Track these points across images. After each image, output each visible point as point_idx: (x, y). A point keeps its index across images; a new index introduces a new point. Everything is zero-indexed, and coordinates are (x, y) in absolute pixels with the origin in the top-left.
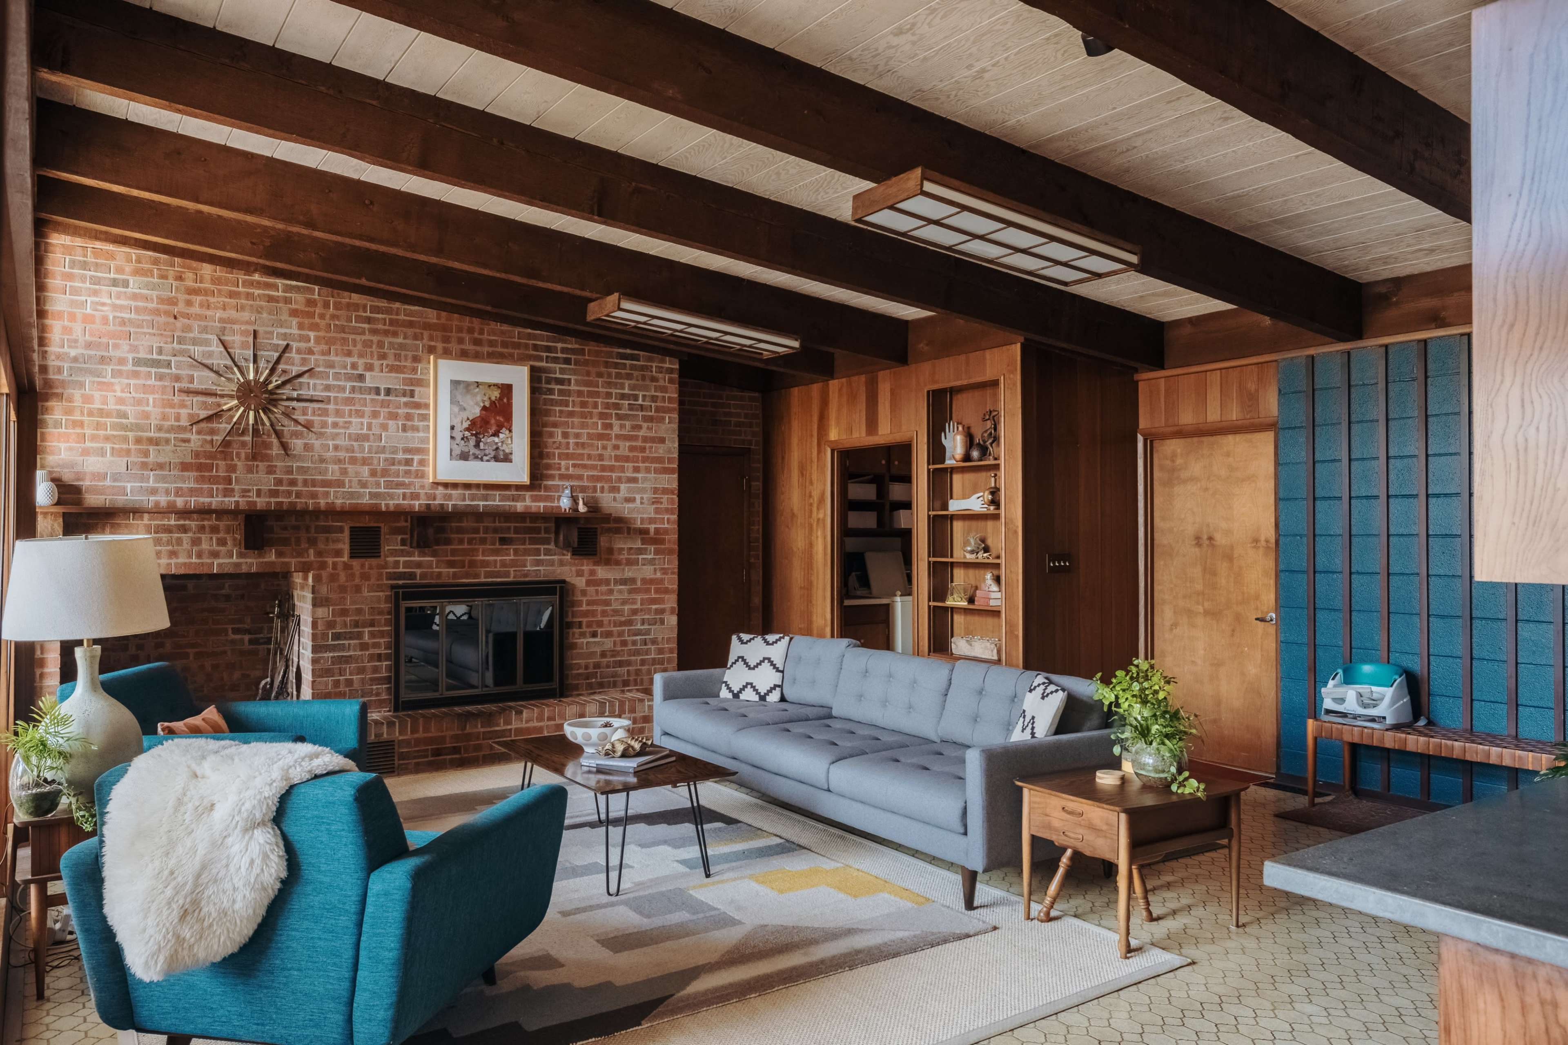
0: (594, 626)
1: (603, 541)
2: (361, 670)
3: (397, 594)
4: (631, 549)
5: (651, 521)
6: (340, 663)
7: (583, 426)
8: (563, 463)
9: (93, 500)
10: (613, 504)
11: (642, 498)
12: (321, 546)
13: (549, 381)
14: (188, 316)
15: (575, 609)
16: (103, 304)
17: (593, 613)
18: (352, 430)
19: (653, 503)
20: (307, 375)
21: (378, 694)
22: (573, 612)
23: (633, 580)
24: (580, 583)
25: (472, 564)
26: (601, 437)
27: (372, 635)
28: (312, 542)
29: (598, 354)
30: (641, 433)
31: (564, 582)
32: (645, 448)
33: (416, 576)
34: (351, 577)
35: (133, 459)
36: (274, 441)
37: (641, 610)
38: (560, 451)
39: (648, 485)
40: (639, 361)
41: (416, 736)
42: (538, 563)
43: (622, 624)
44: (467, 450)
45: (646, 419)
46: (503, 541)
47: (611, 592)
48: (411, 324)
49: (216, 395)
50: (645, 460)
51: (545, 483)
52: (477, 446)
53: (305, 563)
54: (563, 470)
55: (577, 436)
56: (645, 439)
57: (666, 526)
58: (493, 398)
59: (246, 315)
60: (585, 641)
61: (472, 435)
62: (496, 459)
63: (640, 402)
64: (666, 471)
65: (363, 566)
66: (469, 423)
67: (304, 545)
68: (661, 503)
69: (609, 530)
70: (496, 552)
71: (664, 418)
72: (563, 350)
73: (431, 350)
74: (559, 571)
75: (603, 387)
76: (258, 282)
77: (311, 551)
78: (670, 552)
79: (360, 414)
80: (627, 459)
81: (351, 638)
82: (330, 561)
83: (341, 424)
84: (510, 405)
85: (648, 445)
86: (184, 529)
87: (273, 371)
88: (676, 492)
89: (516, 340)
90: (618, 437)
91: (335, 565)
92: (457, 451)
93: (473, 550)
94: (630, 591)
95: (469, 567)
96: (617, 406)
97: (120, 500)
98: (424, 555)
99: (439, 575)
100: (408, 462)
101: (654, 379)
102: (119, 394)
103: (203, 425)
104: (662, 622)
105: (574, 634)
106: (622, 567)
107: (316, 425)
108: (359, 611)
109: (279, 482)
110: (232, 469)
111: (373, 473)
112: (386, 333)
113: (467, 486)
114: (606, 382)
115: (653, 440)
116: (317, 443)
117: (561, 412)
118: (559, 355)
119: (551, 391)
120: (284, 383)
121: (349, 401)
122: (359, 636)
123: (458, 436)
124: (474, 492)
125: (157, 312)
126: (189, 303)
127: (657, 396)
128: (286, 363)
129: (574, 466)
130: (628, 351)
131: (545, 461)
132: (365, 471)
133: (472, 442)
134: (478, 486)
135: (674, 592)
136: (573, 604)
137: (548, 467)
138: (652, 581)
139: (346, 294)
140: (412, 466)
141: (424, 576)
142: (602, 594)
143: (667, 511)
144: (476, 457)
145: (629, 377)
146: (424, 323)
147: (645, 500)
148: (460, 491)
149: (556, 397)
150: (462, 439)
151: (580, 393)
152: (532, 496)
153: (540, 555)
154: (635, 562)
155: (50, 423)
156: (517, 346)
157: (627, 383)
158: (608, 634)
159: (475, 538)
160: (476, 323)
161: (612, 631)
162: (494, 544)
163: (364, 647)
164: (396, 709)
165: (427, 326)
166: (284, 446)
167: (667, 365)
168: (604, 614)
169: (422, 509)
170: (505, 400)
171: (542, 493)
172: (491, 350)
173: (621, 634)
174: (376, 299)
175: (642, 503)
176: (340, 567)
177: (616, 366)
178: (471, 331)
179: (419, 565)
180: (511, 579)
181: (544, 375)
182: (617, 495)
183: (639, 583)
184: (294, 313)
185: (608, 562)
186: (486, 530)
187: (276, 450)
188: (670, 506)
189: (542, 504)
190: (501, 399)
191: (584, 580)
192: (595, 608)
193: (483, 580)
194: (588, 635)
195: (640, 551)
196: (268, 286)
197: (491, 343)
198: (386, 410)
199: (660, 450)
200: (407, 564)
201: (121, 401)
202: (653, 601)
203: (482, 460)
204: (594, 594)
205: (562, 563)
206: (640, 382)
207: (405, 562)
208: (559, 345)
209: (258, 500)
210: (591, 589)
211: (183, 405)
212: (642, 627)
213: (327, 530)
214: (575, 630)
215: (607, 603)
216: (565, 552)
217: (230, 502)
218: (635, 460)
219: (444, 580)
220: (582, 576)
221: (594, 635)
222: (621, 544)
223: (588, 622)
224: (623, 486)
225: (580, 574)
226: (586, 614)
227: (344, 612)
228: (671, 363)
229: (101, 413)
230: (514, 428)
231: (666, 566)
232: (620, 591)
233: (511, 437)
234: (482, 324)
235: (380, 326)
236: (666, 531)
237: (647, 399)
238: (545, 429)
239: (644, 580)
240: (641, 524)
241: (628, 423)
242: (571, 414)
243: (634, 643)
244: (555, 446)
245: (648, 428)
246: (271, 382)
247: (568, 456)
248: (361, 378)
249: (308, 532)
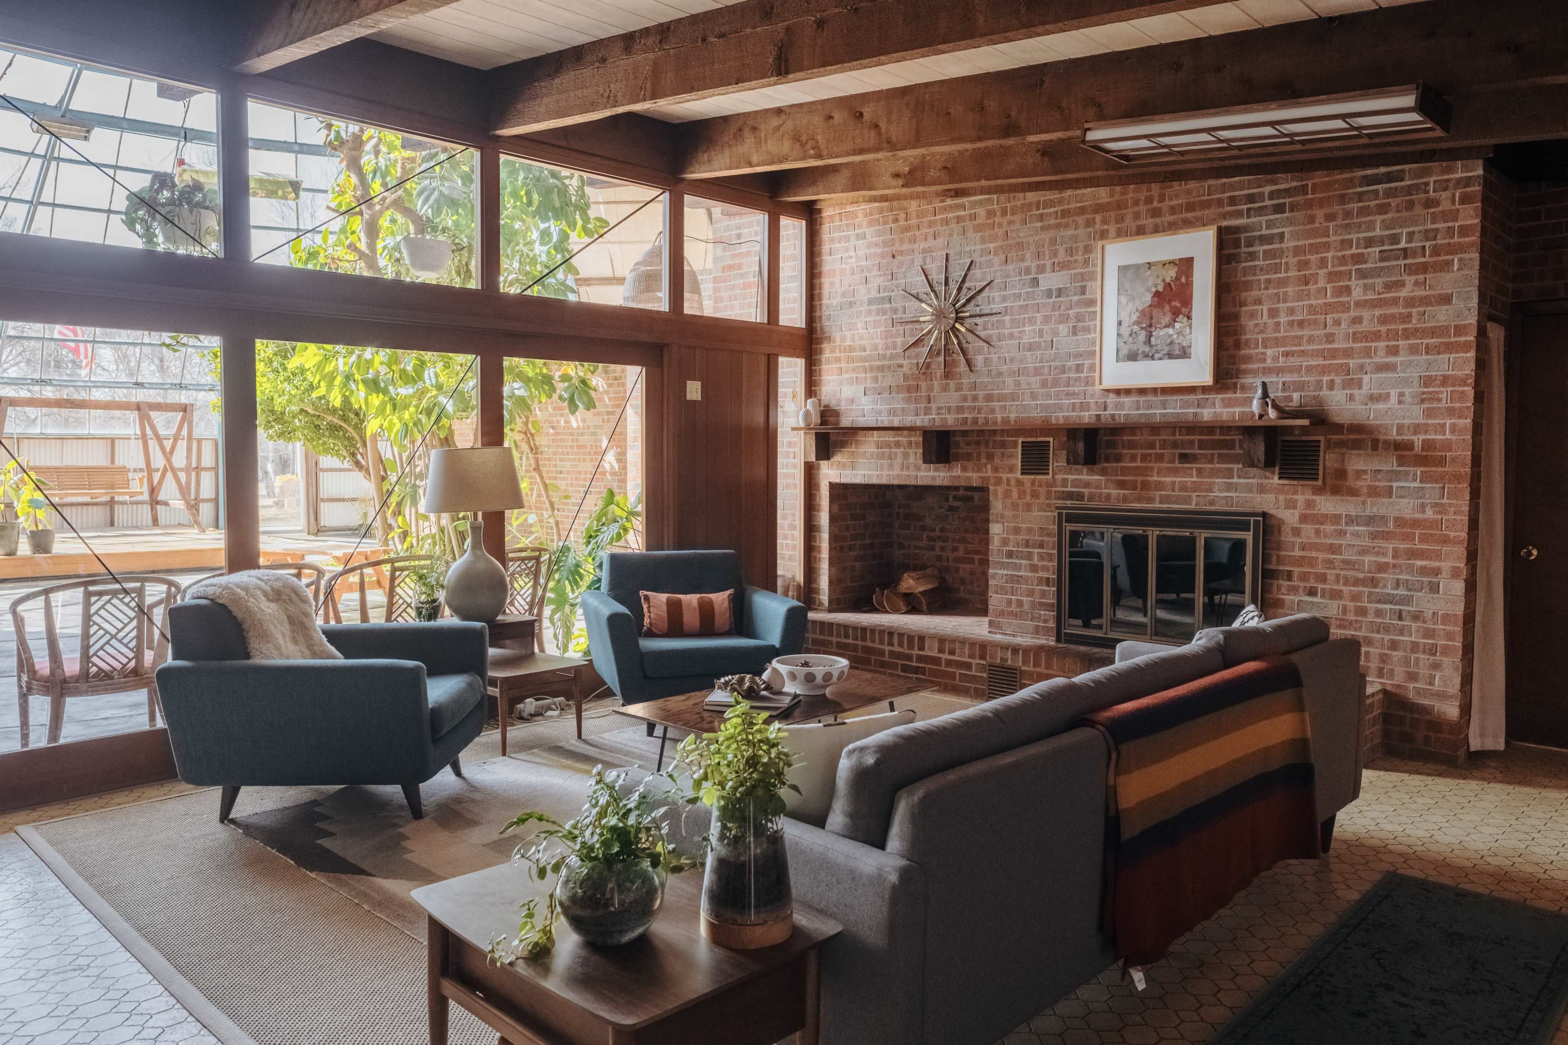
0: (1312, 581)
1: (1328, 460)
2: (1031, 593)
3: (1060, 514)
4: (1379, 471)
5: (1417, 429)
6: (1012, 582)
7: (1300, 297)
8: (1269, 352)
9: (845, 422)
10: (1352, 406)
11: (1401, 394)
12: (997, 461)
13: (1250, 244)
14: (902, 253)
15: (1283, 553)
16: (851, 257)
17: (1312, 562)
18: (1025, 340)
19: (1423, 401)
20: (986, 290)
21: (1045, 621)
22: (1278, 557)
23: (1384, 519)
24: (1290, 517)
25: (1145, 486)
26: (1329, 308)
27: (1041, 557)
28: (990, 457)
29: (1327, 186)
30: (1404, 293)
31: (1264, 515)
32: (1410, 316)
33: (1083, 497)
34: (1022, 494)
35: (869, 384)
36: (962, 358)
37: (1394, 566)
38: (1265, 336)
39: (1414, 373)
40: (1402, 180)
41: (1038, 670)
42: (1230, 487)
43: (1357, 582)
44: (1135, 348)
45: (1411, 270)
46: (1184, 458)
47: (1341, 533)
48: (1082, 211)
49: (918, 321)
50: (1407, 335)
51: (1243, 381)
52: (1148, 341)
53: (984, 478)
54: (1269, 361)
55: (1292, 311)
56: (1410, 302)
57: (1448, 436)
58: (1168, 280)
59: (941, 241)
60: (1297, 599)
61: (1142, 328)
62: (1170, 356)
63: (1403, 244)
64: (1449, 348)
65: (1033, 483)
66: (1137, 314)
67: (984, 460)
68: (1439, 400)
69: (1342, 444)
70: (1175, 472)
71: (1449, 263)
72: (1272, 196)
73: (1103, 235)
74: (1259, 499)
75: (1336, 234)
76: (950, 206)
77: (989, 466)
78: (1457, 478)
79: (1032, 321)
80: (1376, 336)
81: (1021, 558)
82: (1004, 476)
83: (1016, 335)
84: (1189, 284)
85: (1414, 311)
86: (898, 444)
87: (960, 289)
88: (1471, 381)
89: (1206, 198)
90: (1358, 304)
91: (1008, 480)
92: (1124, 351)
93: (1146, 469)
94: (1374, 536)
95: (1142, 489)
96: (1359, 259)
97: (862, 422)
98: (1093, 472)
99: (1108, 496)
100: (1079, 368)
101: (1429, 203)
102: (860, 331)
103: (911, 350)
104: (1434, 588)
105: (1279, 588)
106: (1360, 499)
107: (995, 338)
108: (1030, 530)
109: (965, 399)
110: (930, 388)
111: (1044, 384)
112: (1058, 226)
113: (1142, 391)
114: (1341, 226)
115: (1424, 301)
116: (995, 357)
117: (1268, 281)
118: (1268, 203)
119: (1252, 256)
120: (969, 301)
121: (1024, 308)
122: (1029, 556)
123: (1125, 331)
124: (1150, 398)
125: (882, 256)
126: (902, 241)
127: (1437, 230)
128: (971, 281)
129: (1287, 354)
130: (1383, 170)
131: (1242, 352)
132: (1036, 381)
133: (1142, 336)
134: (1154, 391)
135: (1460, 542)
136: (1279, 546)
137: (1248, 359)
138: (1415, 523)
139: (1021, 195)
140: (1082, 372)
141: (1091, 498)
142: (1325, 536)
143: (1451, 412)
144: (1146, 356)
145: (1383, 209)
146: (1097, 205)
147: (1408, 398)
148: (1133, 398)
149: (1261, 263)
150: (1131, 335)
151: (1297, 251)
152: (1222, 399)
153: (1232, 477)
154: (1389, 492)
155: (823, 360)
156: (1206, 205)
157: (1378, 219)
158: (1335, 595)
159: (1150, 455)
160: (1155, 188)
161: (1341, 591)
162: (1173, 462)
163: (1034, 568)
164: (1058, 640)
165: (1099, 208)
166: (969, 363)
167: (1459, 175)
168: (1330, 563)
169: (1093, 420)
170: (1183, 280)
171: (1238, 395)
172: (1172, 218)
173: (1355, 597)
174: (1047, 193)
175: (1400, 402)
176: (1013, 483)
177: (1361, 197)
178: (1149, 200)
179: (1087, 485)
180: (1192, 506)
181: (1243, 236)
182: (1356, 392)
183: (1391, 525)
184: (978, 228)
185: (1336, 490)
186: (1164, 444)
187: (963, 367)
188: (1457, 405)
189: (1238, 410)
190: (1177, 279)
191: (1297, 514)
192: (1314, 554)
193: (1157, 505)
194: (1301, 591)
195: (1394, 475)
196: (957, 207)
197: (1173, 210)
198: (1057, 313)
199: (1442, 315)
200: (1075, 483)
201: (861, 338)
202: (1414, 554)
203: (1153, 358)
204: (1313, 535)
205: (1262, 489)
206: (1405, 214)
207: (1073, 480)
208: (1267, 189)
209: (948, 416)
210: (1308, 529)
211: (898, 335)
212: (1395, 592)
213: (1003, 445)
214: (1281, 582)
215: (1333, 549)
216: (1268, 474)
217: (922, 421)
218: (1393, 335)
219: (1114, 503)
220: (1295, 507)
221: (1312, 592)
222: (1357, 463)
223: (1301, 573)
224: (1366, 379)
225: (1291, 505)
226: (1300, 562)
227: (1017, 531)
228: (1465, 168)
229: (851, 349)
230: (1195, 314)
231: (1445, 501)
232: (1357, 534)
233: (1190, 326)
234: (1162, 188)
235: (1052, 221)
236: (1447, 446)
237: (1416, 236)
238: (1244, 309)
239: (1400, 522)
240: (1398, 434)
241: (1379, 282)
242: (1283, 282)
243: (1379, 613)
244: (1257, 330)
245: (1416, 284)
246: (958, 301)
247: (1277, 342)
248: (1035, 282)
249: (987, 447)
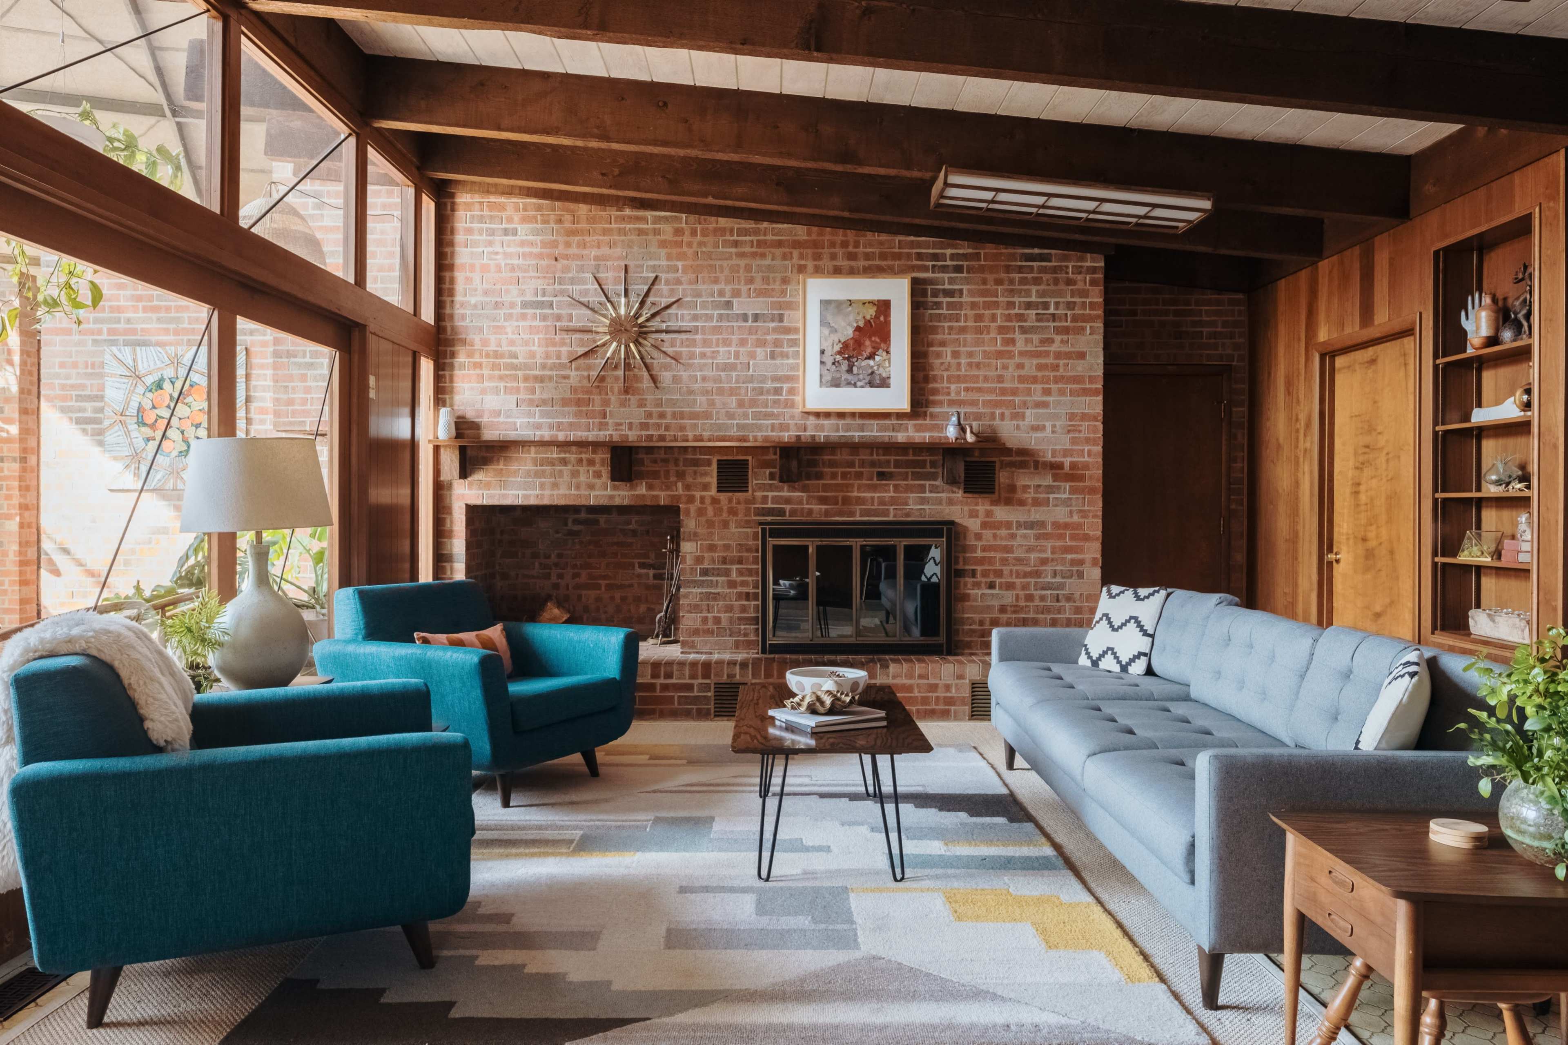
0: (991, 576)
1: (1003, 477)
2: (729, 609)
3: (763, 530)
4: (1039, 486)
5: (1066, 453)
6: (708, 599)
7: (978, 343)
8: (953, 387)
9: (489, 435)
10: (1016, 433)
11: (1054, 426)
12: (689, 479)
13: (935, 294)
14: (567, 257)
15: (968, 555)
16: (497, 253)
17: (991, 561)
18: (720, 360)
19: (1069, 431)
20: (675, 306)
21: (745, 635)
22: (964, 558)
23: (1042, 524)
24: (973, 525)
25: (846, 501)
26: (1000, 354)
27: (740, 573)
28: (681, 476)
29: (996, 257)
30: (1054, 348)
31: (952, 523)
32: (1058, 366)
33: (785, 512)
34: (718, 511)
35: (522, 396)
36: (645, 374)
37: (1052, 560)
38: (949, 373)
39: (1062, 411)
40: (1050, 261)
42: (923, 501)
43: (1026, 575)
44: (838, 375)
45: (1058, 331)
46: (882, 476)
47: (1013, 536)
48: (779, 244)
49: (591, 331)
50: (1057, 380)
51: (931, 410)
52: (850, 370)
53: (674, 496)
54: (953, 394)
55: (970, 355)
56: (1058, 355)
57: (1086, 459)
58: (868, 317)
59: (618, 251)
60: (980, 592)
61: (844, 358)
62: (871, 384)
63: (1052, 310)
64: (1086, 392)
65: (730, 500)
66: (840, 345)
67: (673, 479)
68: (1080, 431)
69: (1012, 465)
70: (874, 488)
71: (1083, 329)
72: (953, 257)
73: (801, 269)
74: (947, 511)
75: (1003, 296)
76: (630, 217)
77: (680, 485)
78: (1092, 490)
79: (727, 343)
80: (1035, 380)
81: (718, 575)
82: (698, 494)
83: (708, 354)
84: (887, 323)
85: (1062, 362)
86: (564, 462)
87: (642, 303)
88: (1101, 418)
89: (897, 250)
90: (1022, 354)
91: (702, 498)
92: (828, 377)
93: (847, 486)
94: (1038, 537)
95: (843, 504)
96: (1021, 318)
97: (512, 435)
98: (794, 489)
99: (810, 511)
100: (777, 391)
101: (1069, 282)
102: (510, 336)
103: (581, 361)
104: (1080, 575)
105: (965, 585)
106: (1027, 508)
107: (684, 356)
108: (727, 547)
109: (649, 415)
110: (606, 403)
111: (741, 404)
112: (754, 255)
113: (841, 415)
114: (1007, 290)
115: (1068, 355)
116: (685, 375)
117: (951, 328)
118: (949, 263)
119: (938, 305)
120: (653, 316)
121: (717, 330)
122: (727, 573)
123: (829, 361)
124: (848, 421)
125: (540, 256)
126: (568, 245)
127: (1075, 303)
128: (656, 296)
129: (967, 390)
130: (1036, 251)
131: (931, 386)
132: (733, 401)
133: (845, 366)
134: (853, 415)
135: (1097, 539)
136: (965, 549)
137: (935, 392)
138: (1066, 526)
139: (713, 219)
140: (781, 395)
141: (793, 512)
142: (1001, 539)
143: (1088, 440)
144: (849, 384)
145: (1037, 281)
146: (794, 241)
147: (1058, 429)
148: (833, 421)
149: (944, 311)
150: (834, 363)
151: (974, 306)
152: (915, 425)
153: (925, 492)
154: (1046, 502)
155: (456, 365)
156: (898, 256)
157: (1034, 289)
158: (1010, 586)
159: (850, 473)
160: (851, 235)
161: (1014, 583)
162: (872, 479)
163: (732, 584)
164: (764, 651)
165: (796, 244)
166: (654, 379)
167: (1088, 264)
168: (1004, 562)
169: (793, 440)
170: (882, 319)
171: (928, 422)
172: (867, 263)
173: (1025, 587)
174: (742, 221)
175: (1053, 432)
176: (708, 501)
177: (1020, 269)
178: (845, 245)
179: (788, 501)
180: (891, 518)
181: (929, 287)
182: (1021, 423)
183: (1049, 527)
184: (663, 244)
185: (1008, 502)
186: (862, 464)
187: (646, 383)
188: (1092, 435)
189: (927, 435)
190: (877, 317)
191: (978, 522)
192: (992, 554)
193: (858, 518)
194: (983, 585)
195: (1050, 489)
196: (638, 219)
197: (867, 256)
198: (754, 337)
199: (1079, 368)
200: (775, 500)
201: (512, 343)
202: (1067, 550)
203: (855, 385)
204: (991, 539)
205: (951, 502)
206: (1052, 287)
207: (773, 497)
208: (949, 252)
209: (630, 433)
210: (988, 533)
211: (563, 344)
212: (1054, 580)
213: (696, 463)
214: (967, 579)
215: (1008, 549)
216: (955, 489)
217: (603, 435)
218: (1046, 380)
219: (816, 517)
220: (977, 516)
221: (991, 586)
222: (1025, 480)
223: (982, 571)
224: (1028, 412)
225: (973, 514)
226: (981, 561)
227: (712, 548)
228: (1093, 260)
229: (497, 355)
230: (892, 349)
231: (1086, 508)
232: (1025, 537)
233: (889, 360)
234: (857, 236)
235: (747, 249)
236: (1086, 466)
237: (1061, 306)
238: (931, 349)
239: (1056, 525)
240: (1052, 457)
241: (1036, 338)
242: (963, 330)
243: (1043, 598)
244: (942, 368)
245: (1062, 341)
246: (641, 315)
247: (959, 379)
248: (728, 305)
249: (677, 465)
